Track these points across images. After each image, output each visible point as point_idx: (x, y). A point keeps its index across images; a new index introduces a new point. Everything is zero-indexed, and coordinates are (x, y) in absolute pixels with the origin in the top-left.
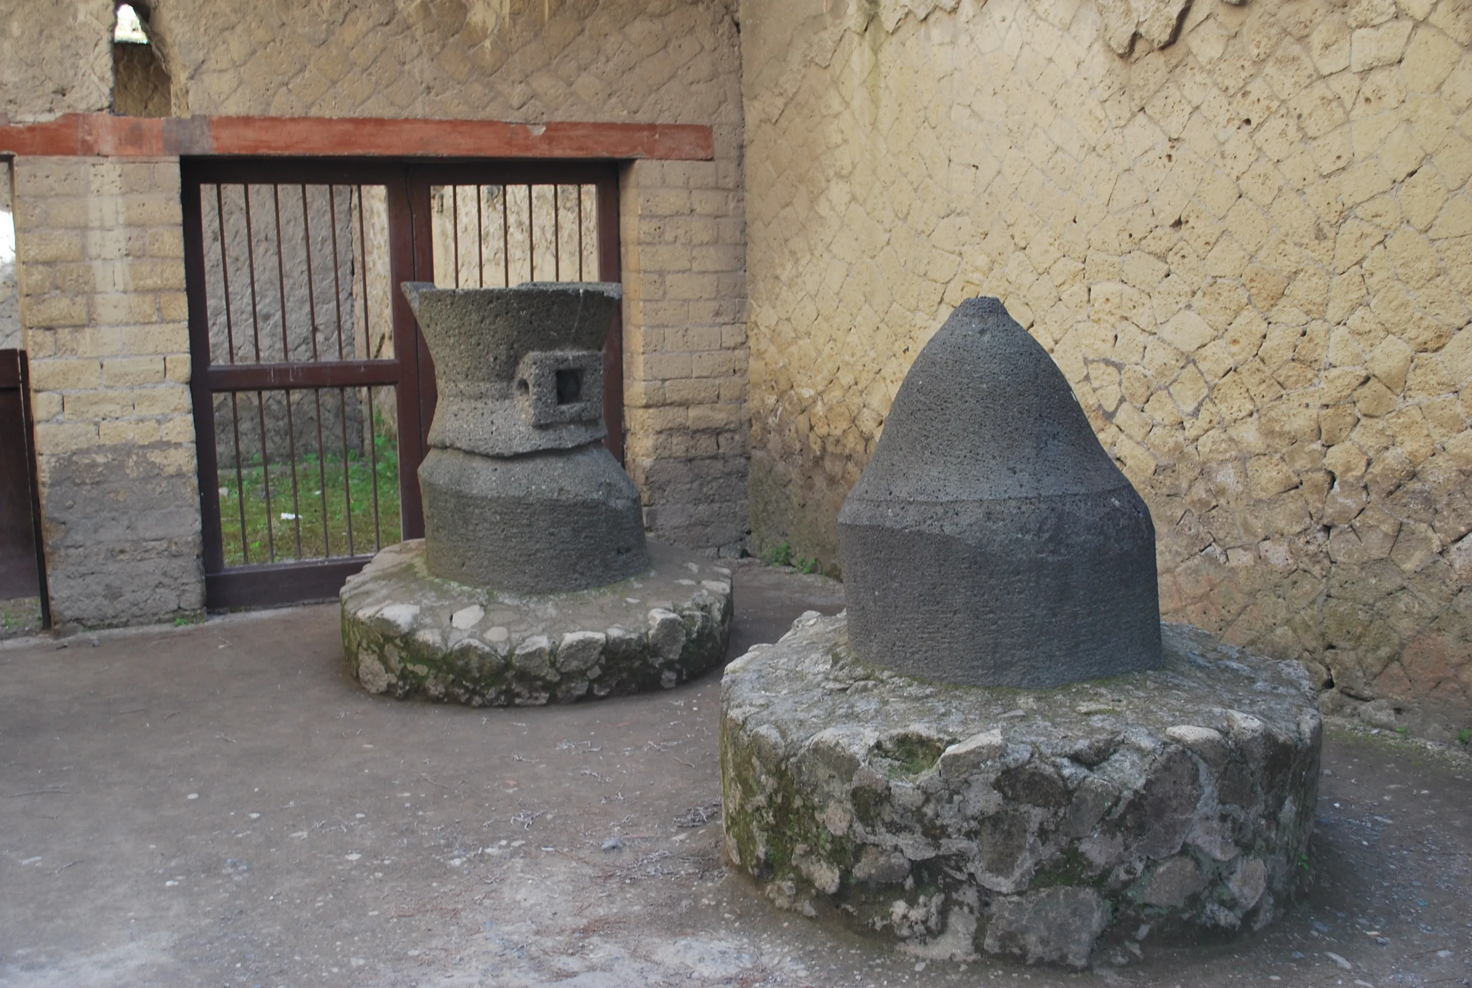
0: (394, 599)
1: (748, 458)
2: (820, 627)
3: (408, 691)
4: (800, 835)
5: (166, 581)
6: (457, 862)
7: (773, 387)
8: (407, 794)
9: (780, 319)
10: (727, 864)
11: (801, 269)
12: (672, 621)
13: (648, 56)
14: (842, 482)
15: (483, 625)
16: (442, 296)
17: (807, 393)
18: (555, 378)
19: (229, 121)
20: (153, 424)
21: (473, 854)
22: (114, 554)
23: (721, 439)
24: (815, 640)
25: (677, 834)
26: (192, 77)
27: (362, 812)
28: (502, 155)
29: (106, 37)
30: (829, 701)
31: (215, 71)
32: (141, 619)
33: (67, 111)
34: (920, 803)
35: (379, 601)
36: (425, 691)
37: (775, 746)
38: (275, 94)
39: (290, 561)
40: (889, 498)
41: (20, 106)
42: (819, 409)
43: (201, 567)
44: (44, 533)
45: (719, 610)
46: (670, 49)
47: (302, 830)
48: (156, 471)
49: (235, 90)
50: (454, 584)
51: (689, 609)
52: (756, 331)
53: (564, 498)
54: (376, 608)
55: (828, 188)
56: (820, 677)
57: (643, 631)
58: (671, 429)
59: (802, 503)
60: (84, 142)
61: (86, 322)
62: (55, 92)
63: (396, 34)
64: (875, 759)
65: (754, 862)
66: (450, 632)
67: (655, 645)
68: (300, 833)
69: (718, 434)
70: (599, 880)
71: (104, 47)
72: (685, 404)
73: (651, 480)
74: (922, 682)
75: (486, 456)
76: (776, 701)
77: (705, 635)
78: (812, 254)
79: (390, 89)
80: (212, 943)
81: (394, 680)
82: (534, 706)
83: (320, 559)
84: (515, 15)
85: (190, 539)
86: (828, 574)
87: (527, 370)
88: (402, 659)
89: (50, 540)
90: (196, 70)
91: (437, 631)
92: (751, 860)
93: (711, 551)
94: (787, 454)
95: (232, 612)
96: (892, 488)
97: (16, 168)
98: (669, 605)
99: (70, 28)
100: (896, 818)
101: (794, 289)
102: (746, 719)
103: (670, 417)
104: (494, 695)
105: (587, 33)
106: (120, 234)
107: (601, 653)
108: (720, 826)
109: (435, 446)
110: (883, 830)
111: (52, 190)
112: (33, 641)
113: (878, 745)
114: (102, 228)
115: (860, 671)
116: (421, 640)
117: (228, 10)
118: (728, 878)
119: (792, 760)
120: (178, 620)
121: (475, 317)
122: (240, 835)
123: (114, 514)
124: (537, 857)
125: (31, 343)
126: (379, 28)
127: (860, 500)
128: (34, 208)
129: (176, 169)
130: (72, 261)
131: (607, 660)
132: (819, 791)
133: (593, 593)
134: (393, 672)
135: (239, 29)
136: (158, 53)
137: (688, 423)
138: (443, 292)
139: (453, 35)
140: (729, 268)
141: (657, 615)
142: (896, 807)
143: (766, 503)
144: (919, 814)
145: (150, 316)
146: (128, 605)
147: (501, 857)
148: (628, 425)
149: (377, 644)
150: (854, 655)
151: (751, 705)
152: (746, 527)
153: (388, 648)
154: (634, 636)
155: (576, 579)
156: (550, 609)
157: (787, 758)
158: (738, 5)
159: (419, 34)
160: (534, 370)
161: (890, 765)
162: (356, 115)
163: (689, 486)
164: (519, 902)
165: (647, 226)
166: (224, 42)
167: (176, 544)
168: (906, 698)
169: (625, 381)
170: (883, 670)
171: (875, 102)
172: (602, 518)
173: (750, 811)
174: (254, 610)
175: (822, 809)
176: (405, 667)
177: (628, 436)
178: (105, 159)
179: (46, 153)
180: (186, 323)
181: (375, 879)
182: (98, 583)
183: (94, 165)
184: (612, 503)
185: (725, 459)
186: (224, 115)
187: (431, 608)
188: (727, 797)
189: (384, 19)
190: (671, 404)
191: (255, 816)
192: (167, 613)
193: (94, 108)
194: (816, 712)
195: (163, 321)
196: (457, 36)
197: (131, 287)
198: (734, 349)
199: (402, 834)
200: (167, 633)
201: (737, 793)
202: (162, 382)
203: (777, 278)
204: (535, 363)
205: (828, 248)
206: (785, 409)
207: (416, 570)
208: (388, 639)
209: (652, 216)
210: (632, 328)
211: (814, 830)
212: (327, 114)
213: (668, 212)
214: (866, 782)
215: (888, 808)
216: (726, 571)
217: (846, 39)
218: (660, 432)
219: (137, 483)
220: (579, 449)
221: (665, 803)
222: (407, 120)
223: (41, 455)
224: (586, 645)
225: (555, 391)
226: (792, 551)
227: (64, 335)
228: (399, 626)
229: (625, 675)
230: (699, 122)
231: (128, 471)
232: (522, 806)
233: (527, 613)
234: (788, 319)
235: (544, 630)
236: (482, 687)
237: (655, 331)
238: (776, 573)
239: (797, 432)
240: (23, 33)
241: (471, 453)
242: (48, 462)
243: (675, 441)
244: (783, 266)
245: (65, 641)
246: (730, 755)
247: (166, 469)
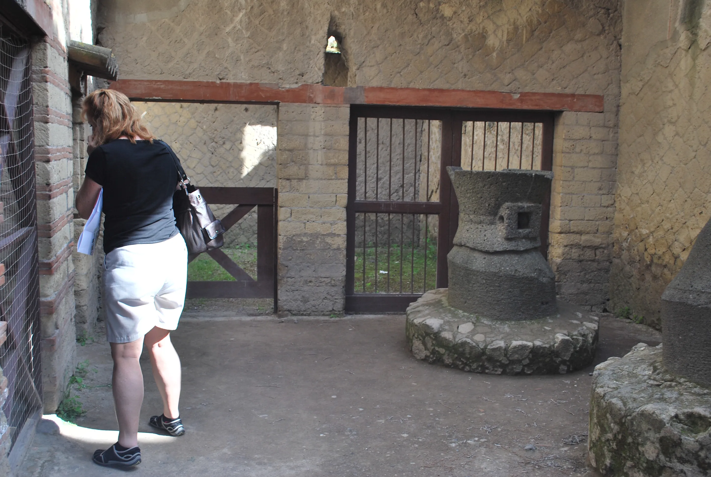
0: (431, 315)
1: (611, 263)
2: (647, 352)
3: (435, 360)
4: (629, 457)
5: (329, 297)
6: (453, 445)
7: (626, 227)
8: (431, 409)
9: (633, 193)
10: (588, 466)
11: (646, 169)
12: (567, 340)
13: (573, 61)
14: (661, 278)
15: (473, 333)
16: (465, 173)
17: (645, 231)
18: (517, 216)
19: (373, 89)
20: (329, 225)
21: (461, 442)
22: (307, 282)
23: (598, 252)
24: (643, 358)
25: (563, 447)
26: (358, 69)
27: (410, 415)
28: (498, 107)
29: (322, 50)
30: (650, 390)
31: (368, 66)
32: (316, 313)
33: (304, 83)
34: (697, 449)
35: (424, 316)
36: (443, 361)
37: (620, 410)
38: (394, 77)
39: (384, 293)
40: (691, 289)
41: (284, 80)
42: (651, 240)
43: (344, 292)
44: (278, 271)
45: (591, 337)
46: (585, 57)
47: (382, 419)
48: (329, 246)
49: (377, 75)
50: (461, 311)
51: (576, 335)
52: (619, 198)
53: (517, 275)
54: (423, 319)
55: (663, 128)
56: (646, 377)
57: (552, 344)
58: (572, 245)
59: (638, 287)
60: (310, 97)
61: (304, 177)
62: (299, 75)
63: (452, 50)
64: (674, 423)
65: (603, 467)
66: (457, 334)
67: (558, 352)
68: (381, 421)
69: (596, 249)
70: (522, 464)
71: (322, 55)
72: (580, 233)
73: (560, 269)
74: (703, 386)
75: (481, 251)
76: (621, 387)
77: (583, 349)
78: (653, 161)
79: (447, 76)
80: (339, 466)
81: (428, 354)
82: (495, 374)
83: (398, 293)
84: (509, 41)
85: (340, 279)
86: (649, 325)
87: (504, 211)
88: (433, 345)
89: (281, 273)
90: (360, 66)
91: (451, 333)
92: (602, 466)
93: (588, 308)
94: (632, 262)
95: (356, 314)
96: (693, 284)
97: (280, 108)
98: (566, 332)
99: (307, 47)
100: (684, 455)
101: (641, 179)
102: (605, 394)
103: (572, 239)
104: (475, 367)
105: (543, 49)
106: (321, 139)
107: (530, 352)
108: (586, 446)
109: (457, 245)
110: (676, 461)
111: (294, 118)
112: (269, 318)
113: (676, 416)
114: (314, 136)
115: (668, 377)
116: (443, 336)
117: (376, 39)
118: (588, 473)
119: (629, 418)
120: (332, 315)
121: (481, 185)
122: (354, 418)
123: (309, 264)
124: (492, 448)
125: (280, 185)
126: (444, 47)
127: (675, 288)
128: (286, 125)
129: (348, 110)
130: (300, 150)
131: (533, 356)
132: (642, 436)
133: (528, 322)
134: (428, 350)
135: (380, 47)
136: (344, 58)
137: (581, 243)
138: (467, 172)
139: (478, 50)
140: (606, 167)
141: (560, 337)
142: (684, 450)
143: (619, 286)
144: (696, 455)
145: (332, 176)
146: (311, 306)
147: (475, 445)
148: (550, 241)
149: (422, 336)
150: (665, 368)
151: (608, 387)
152: (607, 297)
153: (427, 338)
154: (547, 346)
155: (520, 315)
156: (506, 328)
157: (626, 416)
158: (621, 36)
159: (462, 50)
160: (507, 212)
161: (682, 427)
162: (431, 87)
163: (579, 274)
164: (482, 469)
165: (567, 144)
166: (373, 53)
167: (334, 280)
168: (693, 393)
169: (551, 220)
170: (681, 377)
171: (692, 84)
172: (535, 286)
173: (603, 441)
174: (365, 314)
175: (643, 445)
176: (434, 348)
177: (550, 246)
178: (318, 105)
179: (294, 102)
180: (347, 180)
181: (415, 447)
182: (299, 295)
183: (313, 107)
184: (541, 279)
185: (598, 262)
186: (371, 86)
187: (449, 322)
188: (591, 432)
189: (446, 43)
190: (573, 232)
191: (361, 409)
192: (328, 311)
193: (315, 82)
194: (643, 395)
195: (337, 179)
196: (480, 51)
197: (325, 163)
198: (608, 207)
199: (428, 427)
200: (327, 320)
201: (597, 431)
202: (334, 206)
203: (633, 172)
204: (508, 208)
205: (661, 159)
206: (632, 239)
207: (443, 303)
208: (428, 334)
209: (570, 139)
210: (555, 194)
211: (638, 455)
212: (417, 87)
213: (578, 138)
214: (668, 434)
215: (679, 450)
216: (596, 318)
217: (678, 53)
218: (566, 246)
219: (320, 251)
220: (527, 251)
221: (558, 431)
222: (454, 90)
223: (280, 235)
224: (523, 348)
225: (517, 222)
226: (631, 311)
227: (294, 182)
228: (433, 328)
229: (541, 364)
230: (597, 94)
231: (316, 246)
232: (486, 422)
233: (495, 329)
234: (637, 194)
235: (502, 338)
236: (470, 362)
237: (568, 196)
238: (621, 322)
239: (638, 251)
240: (288, 49)
241: (473, 249)
242: (283, 239)
243: (574, 251)
244: (636, 167)
245: (283, 319)
246: (595, 411)
247: (332, 246)
